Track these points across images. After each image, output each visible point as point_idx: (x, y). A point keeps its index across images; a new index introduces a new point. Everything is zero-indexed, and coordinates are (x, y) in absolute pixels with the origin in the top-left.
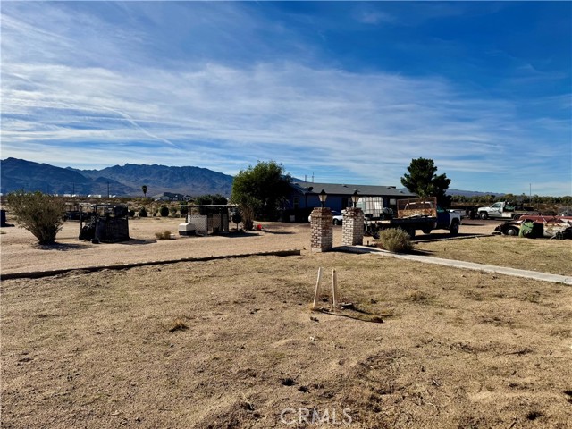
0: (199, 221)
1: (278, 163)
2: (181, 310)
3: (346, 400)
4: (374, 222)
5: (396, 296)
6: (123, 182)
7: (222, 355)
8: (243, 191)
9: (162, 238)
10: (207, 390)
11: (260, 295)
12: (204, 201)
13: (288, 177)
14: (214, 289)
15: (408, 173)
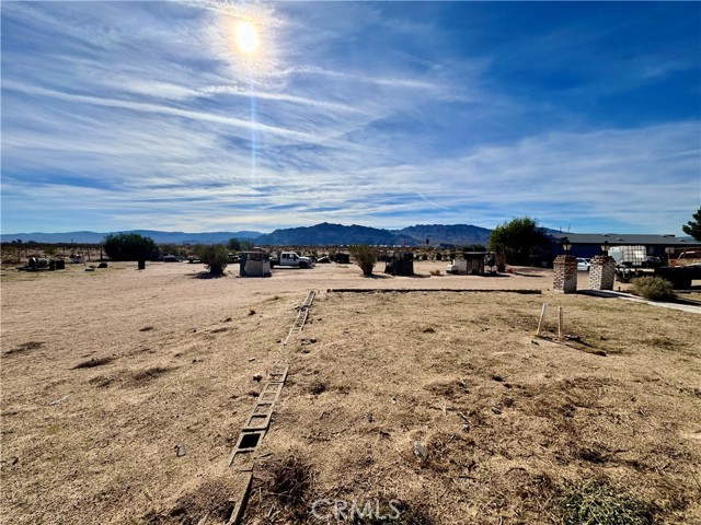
0: (461, 264)
1: (532, 218)
2: (433, 320)
3: (541, 402)
4: (633, 270)
5: (633, 337)
6: (414, 237)
7: (453, 352)
8: (499, 241)
9: (434, 275)
10: (438, 369)
11: (492, 320)
12: (467, 249)
13: (542, 229)
14: (459, 311)
15: (694, 221)
